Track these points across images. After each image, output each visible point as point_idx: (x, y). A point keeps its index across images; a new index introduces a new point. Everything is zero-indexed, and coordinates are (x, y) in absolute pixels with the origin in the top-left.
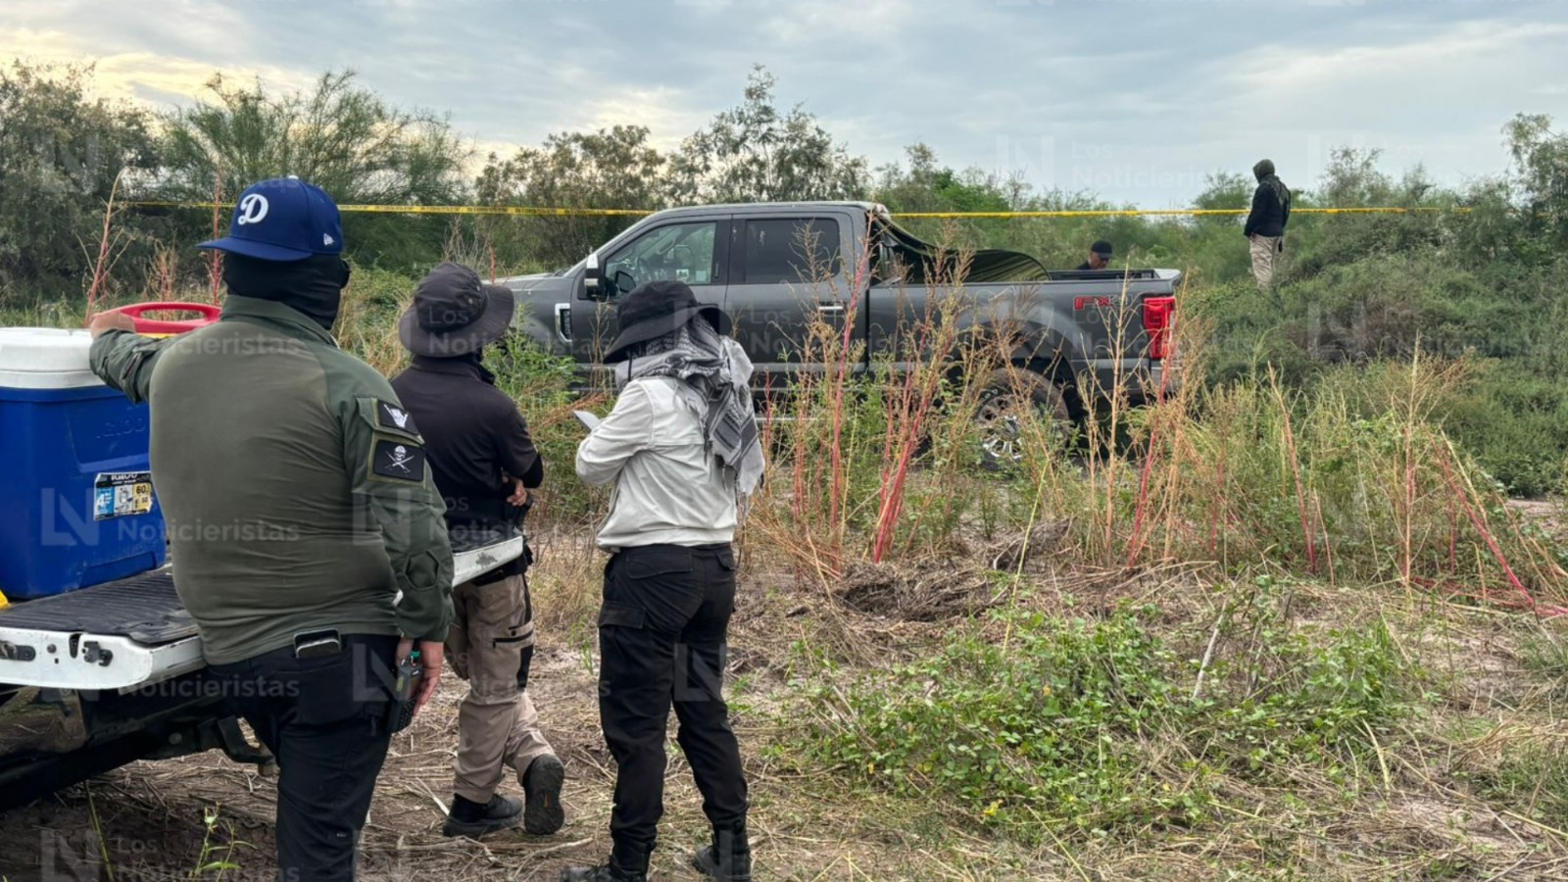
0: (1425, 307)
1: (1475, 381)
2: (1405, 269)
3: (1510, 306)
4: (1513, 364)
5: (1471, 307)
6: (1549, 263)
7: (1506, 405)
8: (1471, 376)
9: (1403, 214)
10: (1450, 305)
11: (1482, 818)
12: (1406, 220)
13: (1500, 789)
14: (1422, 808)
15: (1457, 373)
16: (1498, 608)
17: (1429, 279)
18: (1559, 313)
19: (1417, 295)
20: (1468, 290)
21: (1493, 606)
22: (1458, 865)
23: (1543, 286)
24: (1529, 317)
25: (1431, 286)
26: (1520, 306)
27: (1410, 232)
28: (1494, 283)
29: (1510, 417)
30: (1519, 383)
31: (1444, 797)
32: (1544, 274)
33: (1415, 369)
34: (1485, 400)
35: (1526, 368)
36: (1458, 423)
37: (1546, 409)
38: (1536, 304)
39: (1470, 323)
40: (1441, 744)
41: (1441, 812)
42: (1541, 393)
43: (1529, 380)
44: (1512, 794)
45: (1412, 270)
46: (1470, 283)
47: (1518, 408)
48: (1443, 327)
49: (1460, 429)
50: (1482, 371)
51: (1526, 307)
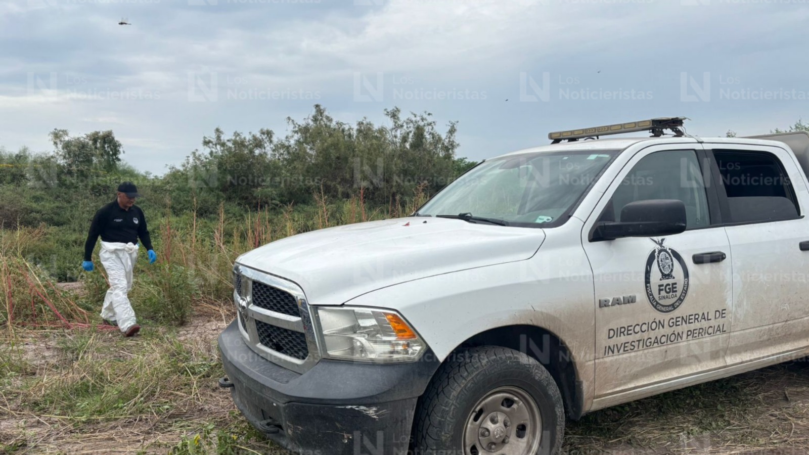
0: (23, 207)
1: (47, 236)
2: (13, 191)
3: (61, 205)
4: (64, 228)
5: (44, 206)
6: (76, 187)
7: (62, 244)
8: (45, 234)
9: (12, 167)
10: (34, 205)
11: (33, 420)
12: (14, 170)
13: (42, 406)
14: (6, 423)
15: (38, 233)
16: (54, 329)
17: (24, 194)
18: (82, 207)
19: (19, 201)
20: (43, 199)
21: (52, 329)
22: (19, 444)
23: (74, 197)
24: (70, 209)
25: (25, 197)
26: (65, 205)
27: (16, 175)
28: (55, 196)
29: (64, 250)
30: (67, 236)
31: (17, 415)
32: (74, 192)
33: (18, 233)
34: (52, 243)
35: (70, 230)
36: (41, 254)
37: (79, 245)
38: (72, 204)
39: (43, 212)
40: (17, 393)
41: (13, 423)
42: (77, 239)
43: (71, 234)
44: (47, 406)
45: (16, 191)
46: (43, 196)
47: (67, 246)
48: (32, 215)
49: (42, 256)
50: (50, 232)
51: (68, 205)
